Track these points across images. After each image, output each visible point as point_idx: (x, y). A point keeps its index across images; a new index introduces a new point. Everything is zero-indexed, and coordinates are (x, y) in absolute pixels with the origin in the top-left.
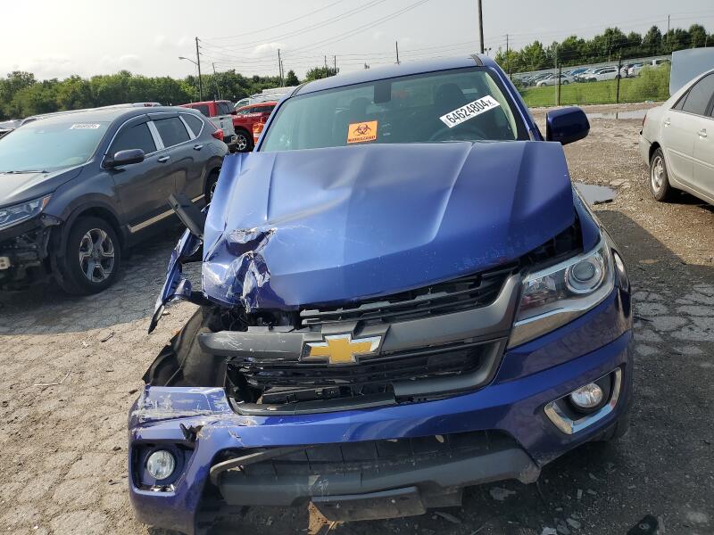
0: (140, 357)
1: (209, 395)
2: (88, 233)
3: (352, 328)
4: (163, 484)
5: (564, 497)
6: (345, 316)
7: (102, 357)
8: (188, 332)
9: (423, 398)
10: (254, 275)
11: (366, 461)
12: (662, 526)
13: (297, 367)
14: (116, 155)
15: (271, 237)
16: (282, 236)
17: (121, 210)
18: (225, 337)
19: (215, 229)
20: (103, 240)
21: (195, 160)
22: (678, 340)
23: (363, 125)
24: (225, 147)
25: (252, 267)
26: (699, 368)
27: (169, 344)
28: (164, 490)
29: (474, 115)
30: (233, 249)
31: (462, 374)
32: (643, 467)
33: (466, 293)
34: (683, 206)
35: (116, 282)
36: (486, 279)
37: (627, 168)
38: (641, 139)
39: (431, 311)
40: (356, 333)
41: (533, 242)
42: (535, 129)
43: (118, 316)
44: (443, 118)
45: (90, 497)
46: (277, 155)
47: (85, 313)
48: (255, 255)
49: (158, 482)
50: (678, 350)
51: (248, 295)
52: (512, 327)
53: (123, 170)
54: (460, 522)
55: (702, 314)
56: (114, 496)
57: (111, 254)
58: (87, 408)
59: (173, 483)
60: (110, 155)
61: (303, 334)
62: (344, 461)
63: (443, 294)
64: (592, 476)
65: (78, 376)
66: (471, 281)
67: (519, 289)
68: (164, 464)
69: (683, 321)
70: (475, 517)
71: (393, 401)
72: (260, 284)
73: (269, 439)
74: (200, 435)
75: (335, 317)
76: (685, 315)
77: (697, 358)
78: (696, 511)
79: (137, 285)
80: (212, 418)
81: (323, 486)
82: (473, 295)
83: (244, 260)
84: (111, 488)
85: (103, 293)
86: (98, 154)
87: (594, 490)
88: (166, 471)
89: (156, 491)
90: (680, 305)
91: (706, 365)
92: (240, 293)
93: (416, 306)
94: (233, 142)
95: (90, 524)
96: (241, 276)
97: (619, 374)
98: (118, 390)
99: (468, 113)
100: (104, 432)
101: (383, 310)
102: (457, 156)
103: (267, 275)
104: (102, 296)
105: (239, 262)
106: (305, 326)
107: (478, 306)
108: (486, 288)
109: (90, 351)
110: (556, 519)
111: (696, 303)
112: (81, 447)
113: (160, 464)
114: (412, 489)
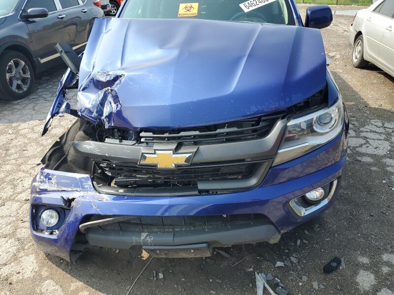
0: (45, 143)
1: (80, 179)
2: (12, 61)
3: (174, 146)
4: (51, 230)
5: (290, 244)
6: (169, 139)
7: (21, 141)
8: (70, 134)
9: (215, 192)
10: (111, 104)
11: (178, 225)
12: (343, 264)
13: (136, 167)
14: (29, 11)
15: (123, 79)
16: (131, 79)
17: (34, 47)
18: (90, 145)
19: (87, 70)
20: (22, 66)
21: (82, 19)
22: (360, 153)
23: (189, 5)
24: (102, 12)
25: (110, 98)
26: (370, 170)
27: (59, 140)
28: (51, 233)
29: (261, 5)
30: (97, 85)
31: (241, 179)
32: (335, 227)
33: (250, 129)
34: (369, 71)
35: (32, 93)
36: (264, 121)
37: (339, 46)
38: (351, 28)
39: (226, 139)
40: (176, 151)
41: (298, 99)
42: (299, 18)
43: (32, 115)
44: (242, 5)
45: (8, 230)
46: (130, 21)
47: (11, 112)
48: (112, 90)
49: (48, 228)
50: (359, 158)
51: (106, 117)
52: (276, 153)
53: (34, 22)
54: (229, 256)
55: (374, 138)
56: (24, 230)
57: (28, 75)
58: (9, 173)
59: (57, 229)
60: (24, 11)
61: (142, 148)
62: (164, 225)
63: (235, 129)
64: (306, 232)
65: (4, 152)
66: (253, 121)
67: (285, 129)
68: (52, 217)
69: (363, 141)
70: (238, 253)
71: (197, 193)
72: (114, 110)
73: (116, 211)
74: (73, 204)
75: (163, 139)
76: (365, 138)
77: (369, 164)
78: (363, 256)
79: (44, 96)
80: (82, 194)
81: (150, 239)
82: (254, 131)
83: (105, 92)
84: (22, 225)
85: (23, 100)
86: (17, 9)
87: (307, 240)
88: (54, 221)
89: (46, 235)
90: (363, 132)
91: (374, 169)
92: (102, 115)
93: (216, 135)
94: (108, 9)
95: (8, 247)
96: (102, 103)
97: (335, 183)
98: (29, 162)
99: (258, 3)
100: (19, 189)
101: (195, 136)
102: (251, 32)
103: (119, 106)
104: (23, 102)
105: (101, 94)
106: (143, 142)
107: (256, 138)
108: (263, 127)
109: (13, 136)
110: (284, 257)
111: (371, 131)
112: (5, 197)
113: (49, 218)
114: (204, 245)
